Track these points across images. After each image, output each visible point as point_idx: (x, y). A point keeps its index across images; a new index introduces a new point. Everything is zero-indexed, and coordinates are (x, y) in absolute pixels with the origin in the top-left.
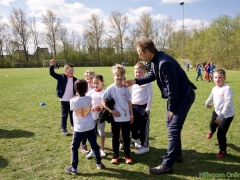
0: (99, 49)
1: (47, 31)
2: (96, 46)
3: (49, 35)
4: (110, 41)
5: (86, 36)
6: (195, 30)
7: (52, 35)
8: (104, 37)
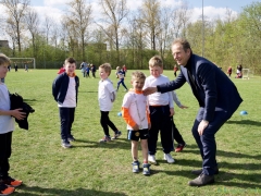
0: (84, 44)
1: (7, 16)
2: (80, 40)
3: (10, 22)
4: (100, 33)
5: (65, 26)
6: (219, 22)
8: (91, 28)
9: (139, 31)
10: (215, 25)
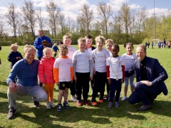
0: (89, 31)
2: (86, 29)
4: (97, 25)
5: (79, 21)
6: (164, 17)
7: (53, 21)
8: (93, 22)
9: (118, 23)
10: (162, 19)
